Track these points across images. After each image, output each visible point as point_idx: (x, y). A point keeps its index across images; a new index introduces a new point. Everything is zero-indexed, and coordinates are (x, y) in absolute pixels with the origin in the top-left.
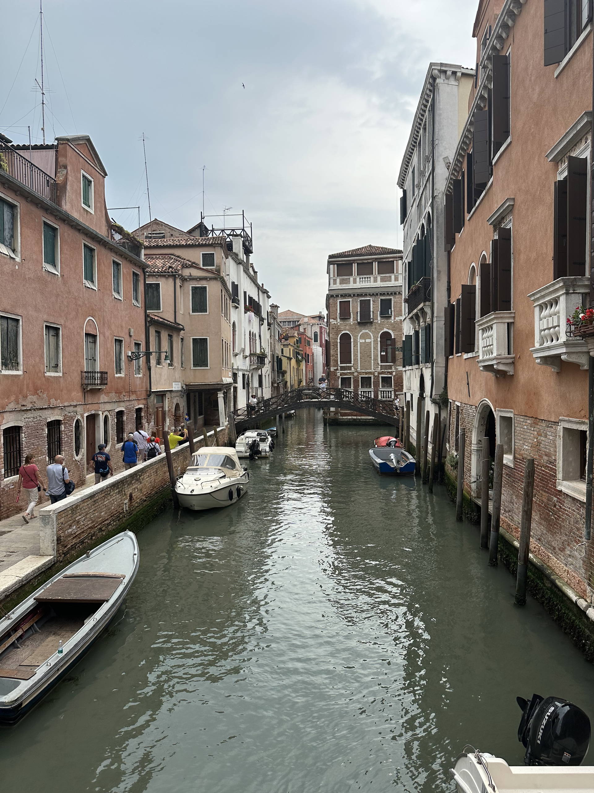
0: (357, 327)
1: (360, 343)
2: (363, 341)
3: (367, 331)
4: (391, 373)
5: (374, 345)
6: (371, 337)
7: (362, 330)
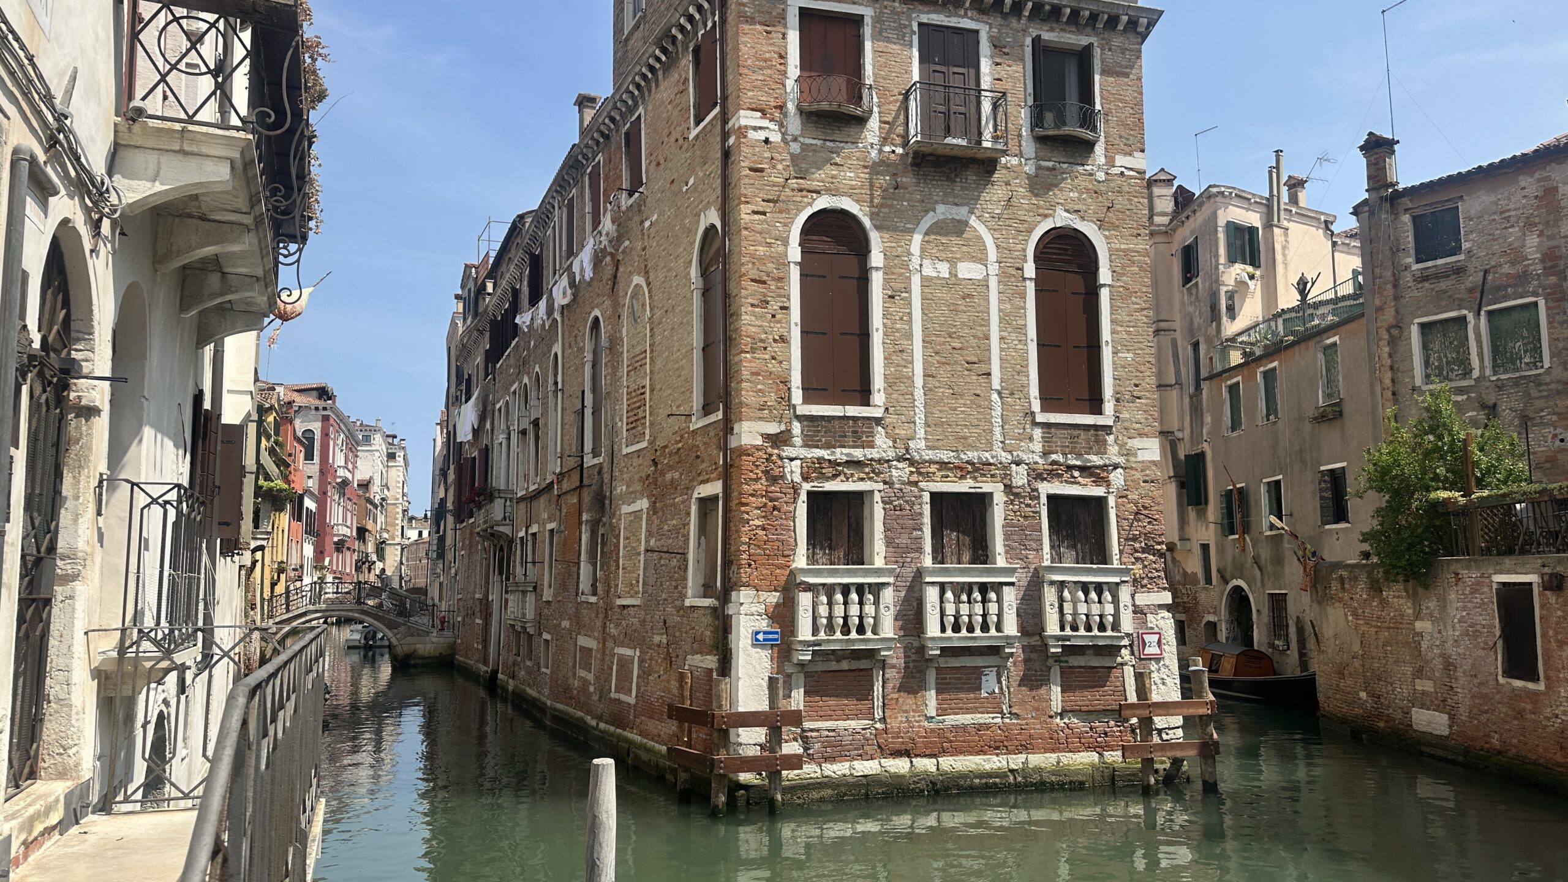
0: (907, 180)
1: (926, 282)
3: (962, 213)
4: (1102, 477)
5: (1001, 301)
6: (984, 250)
7: (937, 202)
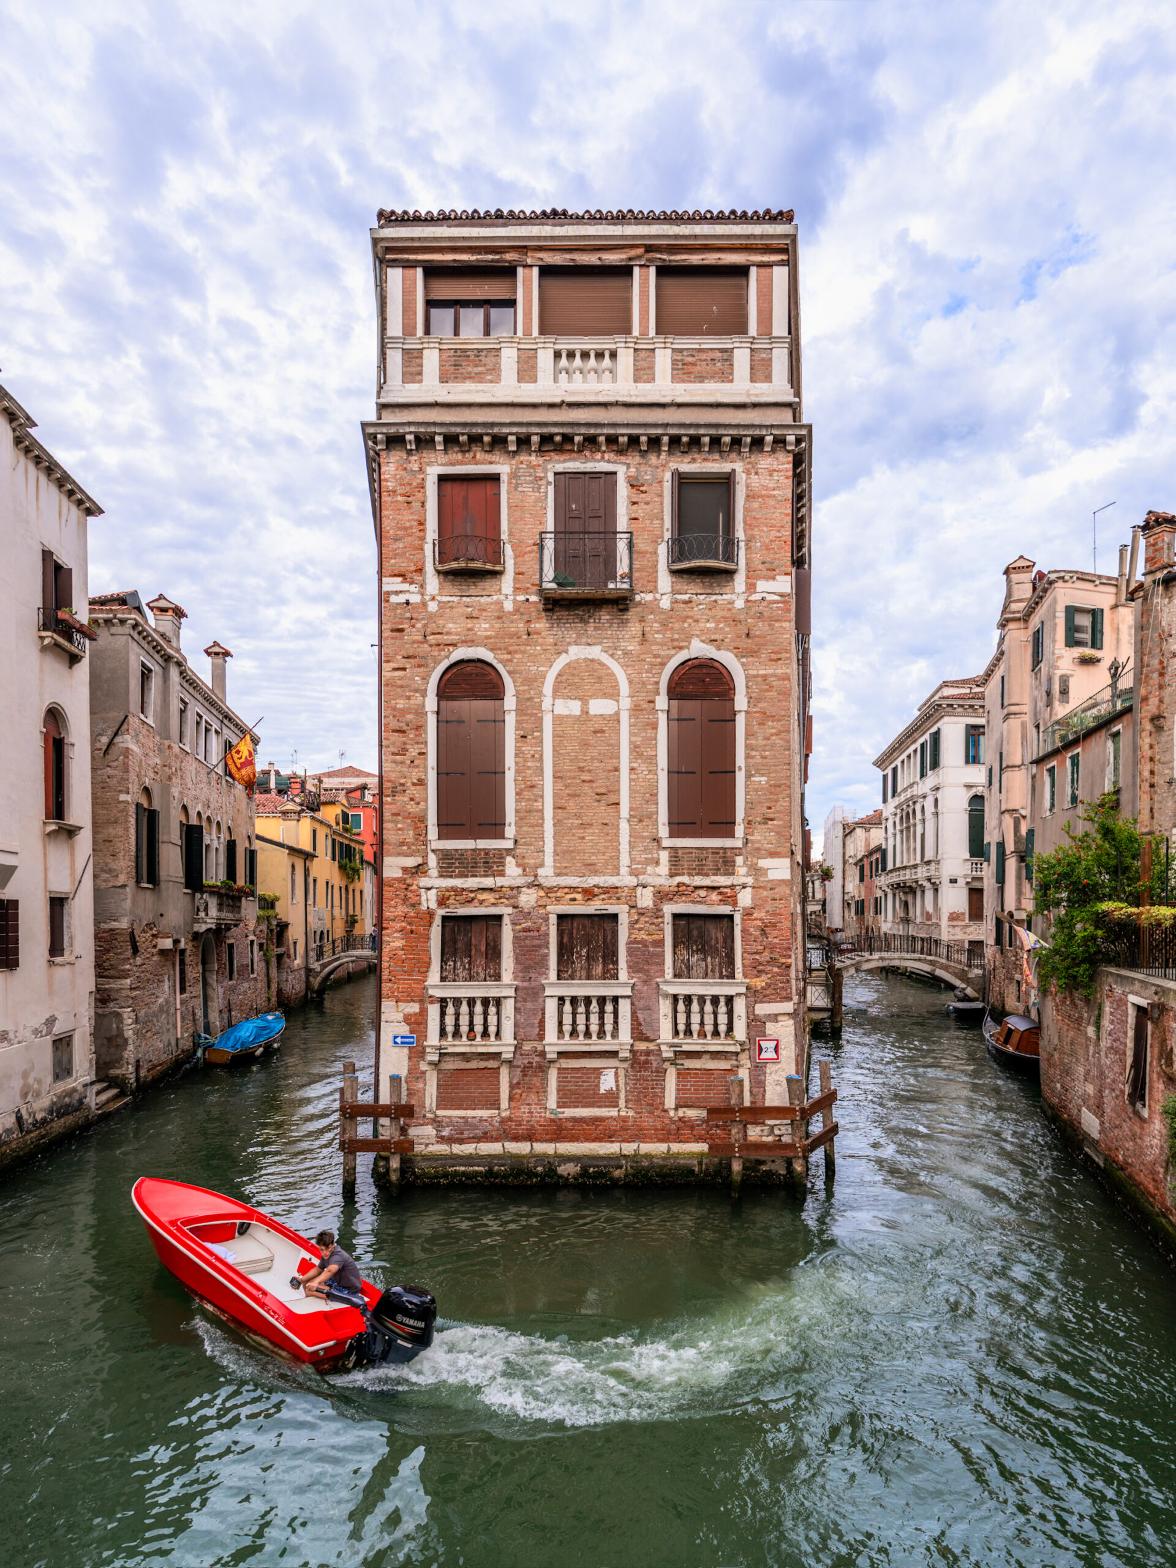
0: (541, 625)
1: (558, 720)
2: (573, 708)
3: (595, 652)
4: (729, 896)
5: (631, 734)
6: (616, 686)
7: (569, 644)
